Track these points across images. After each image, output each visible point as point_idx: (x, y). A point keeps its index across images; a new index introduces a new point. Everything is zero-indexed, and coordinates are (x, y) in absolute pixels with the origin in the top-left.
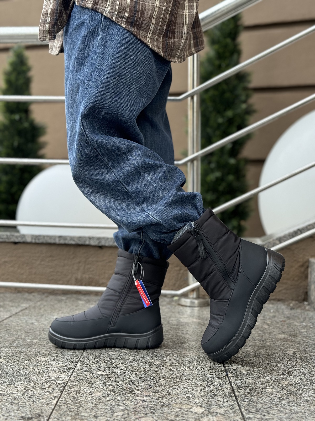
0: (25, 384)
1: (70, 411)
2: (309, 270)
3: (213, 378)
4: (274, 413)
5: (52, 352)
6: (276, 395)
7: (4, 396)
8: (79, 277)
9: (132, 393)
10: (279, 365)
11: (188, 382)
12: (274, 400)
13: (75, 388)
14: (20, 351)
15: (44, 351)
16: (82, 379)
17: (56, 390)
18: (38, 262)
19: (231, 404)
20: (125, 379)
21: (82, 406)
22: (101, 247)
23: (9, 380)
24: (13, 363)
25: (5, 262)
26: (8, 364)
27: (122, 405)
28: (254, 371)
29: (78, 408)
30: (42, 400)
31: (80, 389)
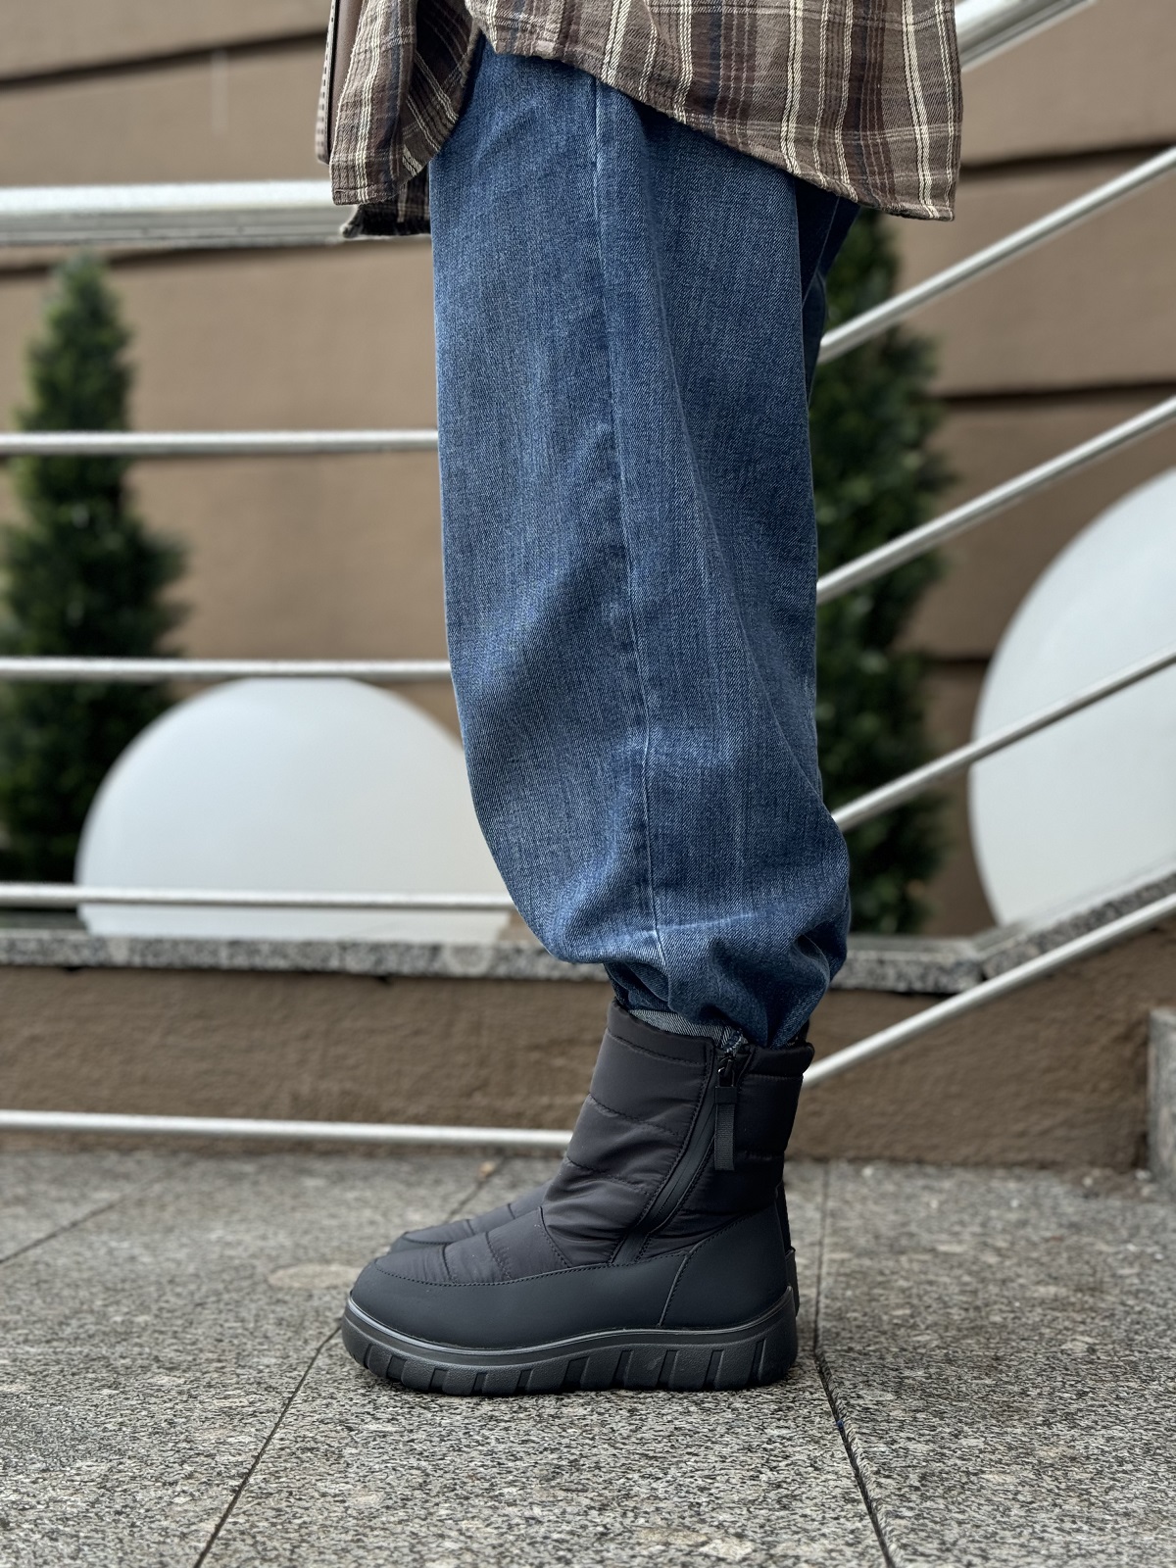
0: (104, 1467)
1: (264, 1560)
2: (1152, 1051)
3: (790, 1439)
4: (1005, 1557)
5: (201, 1355)
6: (1016, 1494)
7: (24, 1509)
8: (305, 1089)
9: (492, 1494)
10: (1034, 1392)
11: (696, 1455)
12: (1006, 1512)
13: (283, 1479)
14: (87, 1356)
15: (172, 1354)
16: (311, 1450)
17: (215, 1488)
18: (154, 1039)
19: (849, 1526)
20: (468, 1446)
21: (308, 1542)
22: (385, 980)
23: (44, 1456)
24: (60, 1397)
25: (34, 1039)
26: (41, 1401)
27: (454, 1534)
28: (940, 1415)
29: (295, 1547)
30: (165, 1524)
31: (302, 1482)
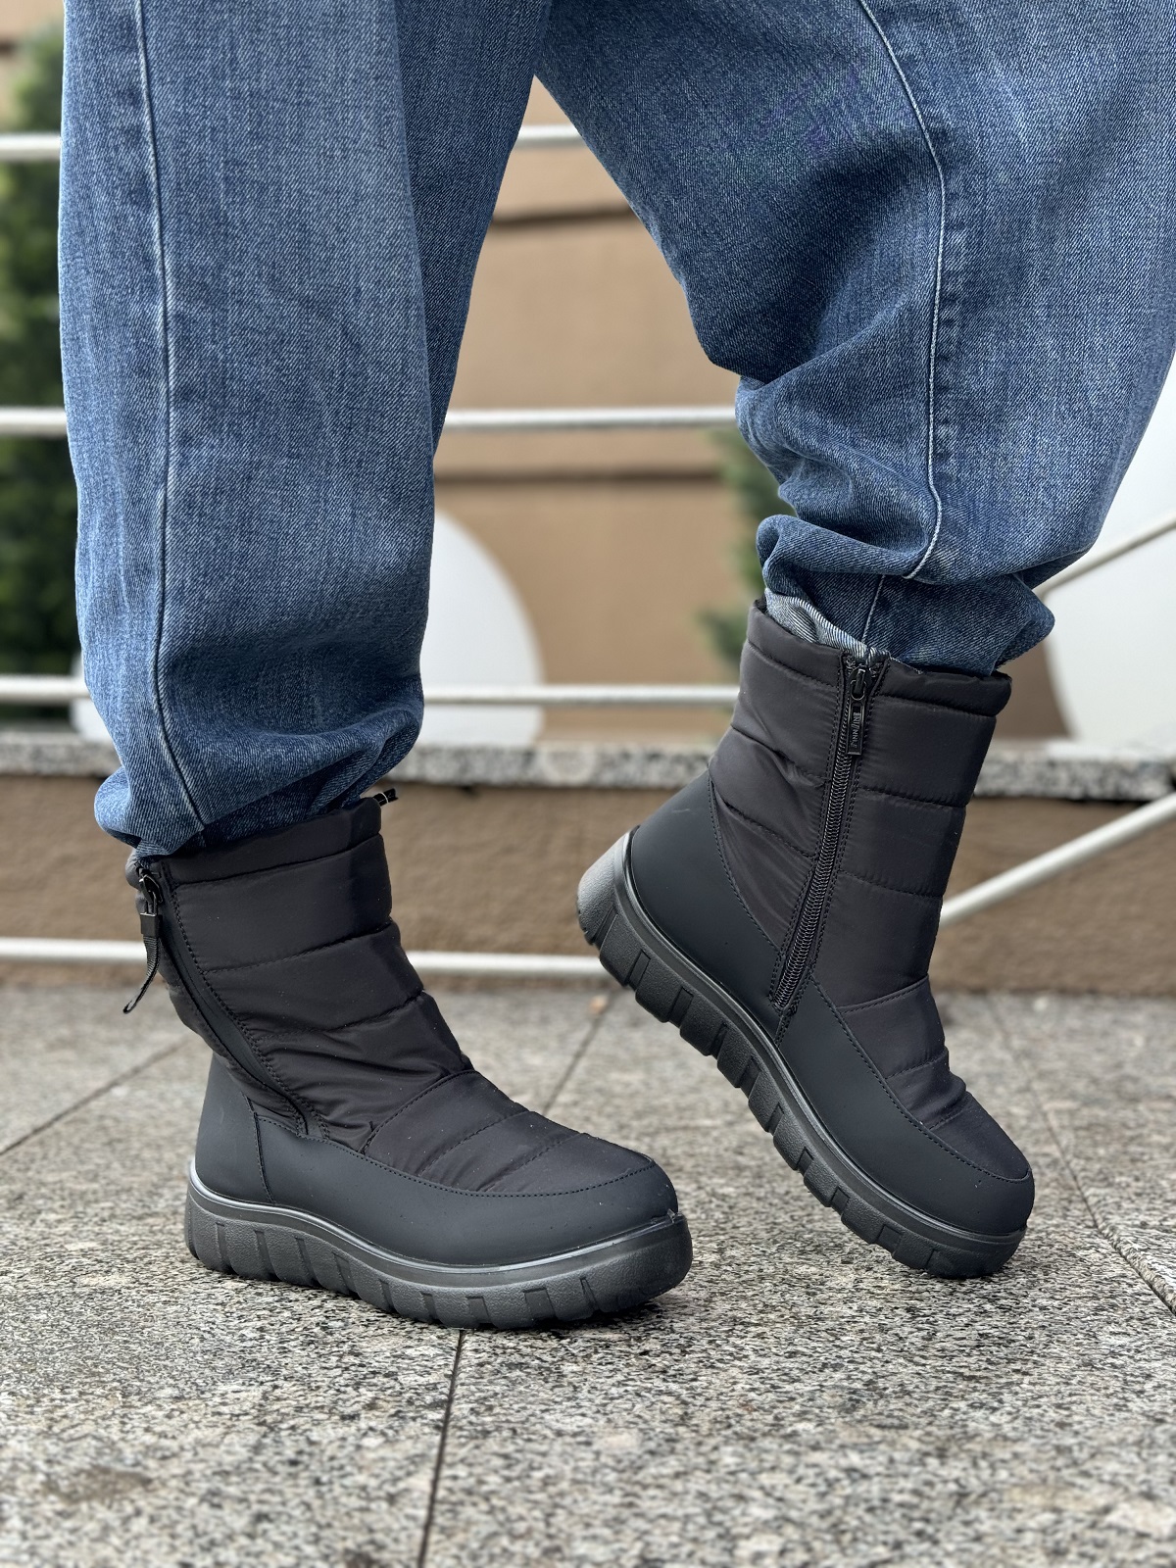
0: (255, 1393)
1: (514, 1537)
3: (1138, 1351)
9: (782, 1432)
13: (497, 1410)
16: (520, 1366)
17: (412, 1423)
21: (563, 1508)
24: (174, 1294)
29: (548, 1515)
30: (361, 1478)
31: (525, 1414)
